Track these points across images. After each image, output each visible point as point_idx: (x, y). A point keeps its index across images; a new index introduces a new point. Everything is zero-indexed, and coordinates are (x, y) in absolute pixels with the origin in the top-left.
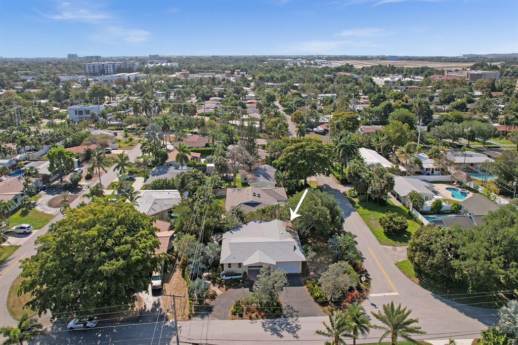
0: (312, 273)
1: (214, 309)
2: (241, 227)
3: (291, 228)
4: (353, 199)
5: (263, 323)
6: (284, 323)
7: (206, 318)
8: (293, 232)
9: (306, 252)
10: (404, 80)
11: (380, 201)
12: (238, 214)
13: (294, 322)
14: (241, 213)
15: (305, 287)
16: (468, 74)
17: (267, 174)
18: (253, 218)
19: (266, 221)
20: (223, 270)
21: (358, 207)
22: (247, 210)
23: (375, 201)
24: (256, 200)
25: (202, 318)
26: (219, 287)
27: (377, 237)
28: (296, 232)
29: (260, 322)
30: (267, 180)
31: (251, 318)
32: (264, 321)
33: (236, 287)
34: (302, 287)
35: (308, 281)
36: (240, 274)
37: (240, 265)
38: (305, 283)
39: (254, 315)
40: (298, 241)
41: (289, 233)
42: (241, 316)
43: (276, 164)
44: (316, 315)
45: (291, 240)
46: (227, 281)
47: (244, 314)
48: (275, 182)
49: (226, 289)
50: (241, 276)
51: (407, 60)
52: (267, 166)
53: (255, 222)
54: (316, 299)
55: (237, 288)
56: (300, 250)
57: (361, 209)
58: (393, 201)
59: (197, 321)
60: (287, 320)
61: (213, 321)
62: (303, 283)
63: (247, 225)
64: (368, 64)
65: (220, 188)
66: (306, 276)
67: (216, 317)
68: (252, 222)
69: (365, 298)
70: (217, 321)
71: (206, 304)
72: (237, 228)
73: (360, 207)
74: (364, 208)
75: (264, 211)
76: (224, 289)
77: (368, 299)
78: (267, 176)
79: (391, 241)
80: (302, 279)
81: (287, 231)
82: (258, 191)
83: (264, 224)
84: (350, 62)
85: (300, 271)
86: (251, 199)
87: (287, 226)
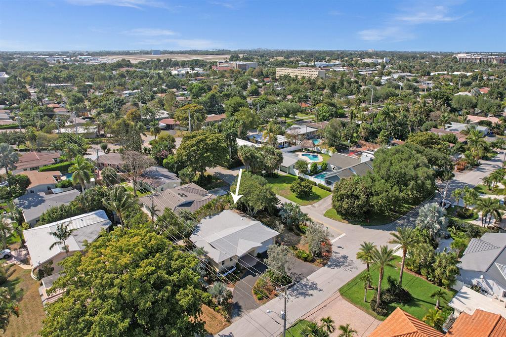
0: (283, 243)
1: (240, 304)
6: (303, 286)
10: (191, 72)
13: (308, 282)
24: (187, 199)
25: (239, 316)
26: (228, 285)
31: (276, 295)
42: (268, 297)
44: (315, 271)
48: (180, 181)
49: (234, 284)
50: (236, 268)
59: (237, 320)
60: (302, 283)
61: (250, 313)
63: (201, 223)
67: (250, 309)
69: (331, 245)
71: (231, 303)
72: (196, 229)
78: (167, 177)
79: (306, 201)
83: (214, 218)
86: (181, 200)
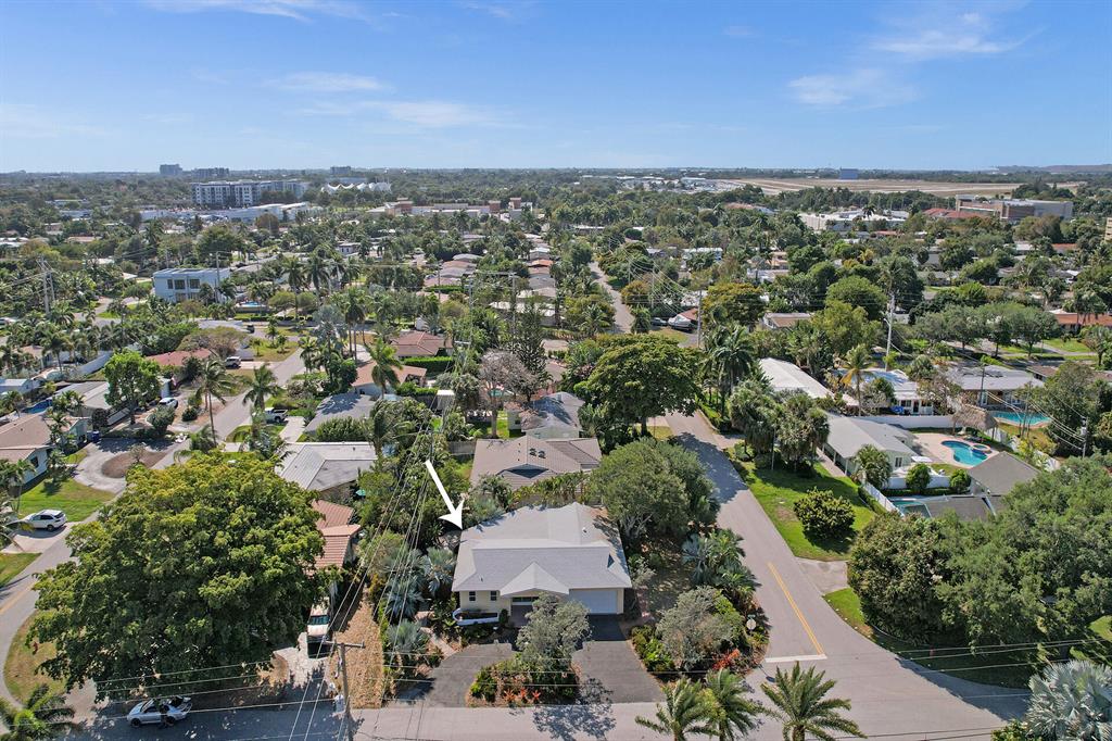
0: (647, 614)
2: (501, 518)
3: (605, 520)
4: (743, 464)
5: (536, 714)
7: (418, 702)
8: (610, 530)
9: (632, 569)
10: (866, 219)
11: (799, 470)
12: (495, 491)
14: (502, 488)
15: (630, 642)
16: (1004, 207)
17: (562, 411)
18: (526, 499)
19: (556, 506)
20: (458, 606)
21: (753, 481)
22: (516, 484)
23: (789, 468)
24: (536, 462)
25: (410, 702)
26: (449, 641)
27: (788, 541)
28: (616, 529)
29: (530, 711)
30: (562, 424)
31: (511, 705)
32: (538, 710)
33: (486, 640)
34: (624, 642)
35: (634, 630)
36: (495, 615)
37: (494, 595)
38: (630, 634)
39: (518, 699)
40: (619, 547)
41: (600, 531)
42: (491, 698)
43: (583, 390)
44: (648, 700)
45: (604, 545)
46: (465, 628)
47: (498, 695)
48: (580, 428)
49: (464, 646)
51: (878, 177)
52: (564, 395)
53: (532, 507)
54: (651, 667)
55: (485, 643)
56: (622, 564)
57: (759, 483)
58: (828, 468)
59: (399, 708)
61: (431, 709)
62: (625, 634)
64: (793, 187)
65: (463, 439)
66: (633, 619)
68: (526, 508)
70: (440, 710)
73: (758, 480)
74: (765, 481)
75: (549, 486)
76: (460, 644)
77: (761, 667)
78: (562, 416)
79: (818, 550)
80: (624, 627)
81: (597, 526)
82: (540, 445)
84: (755, 183)
85: (620, 610)
87: (598, 517)
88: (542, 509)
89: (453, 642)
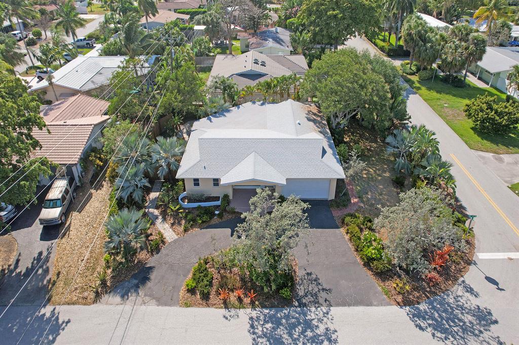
0: (356, 200)
1: (153, 276)
2: (228, 111)
3: (315, 114)
5: (251, 318)
6: (299, 323)
7: (132, 297)
8: (320, 123)
13: (321, 321)
15: (342, 230)
17: (278, 38)
19: (273, 102)
20: (184, 190)
21: (419, 88)
25: (123, 296)
26: (173, 225)
27: (461, 136)
28: (325, 122)
29: (245, 314)
30: (278, 46)
31: (226, 305)
32: (254, 314)
33: (206, 225)
34: (337, 230)
35: (348, 219)
36: (217, 199)
37: (216, 182)
38: (343, 222)
39: (233, 297)
40: (328, 138)
41: (311, 124)
42: (206, 297)
43: (293, 24)
44: (369, 304)
46: (190, 211)
47: (213, 292)
48: (291, 49)
49: (186, 230)
50: (218, 203)
52: (279, 29)
53: (254, 103)
55: (207, 228)
57: (424, 90)
60: (305, 315)
61: (143, 307)
62: (338, 222)
63: (239, 108)
65: (207, 55)
66: (344, 206)
67: (154, 298)
68: (249, 104)
69: (469, 263)
70: (152, 308)
71: (139, 262)
72: (221, 112)
73: (423, 88)
74: (429, 89)
75: (268, 86)
76: (182, 228)
77: (475, 264)
78: (278, 41)
80: (337, 213)
81: (309, 120)
83: (268, 107)
85: (332, 196)
86: (249, 67)
87: (309, 112)
88: (262, 104)
89: (176, 227)
